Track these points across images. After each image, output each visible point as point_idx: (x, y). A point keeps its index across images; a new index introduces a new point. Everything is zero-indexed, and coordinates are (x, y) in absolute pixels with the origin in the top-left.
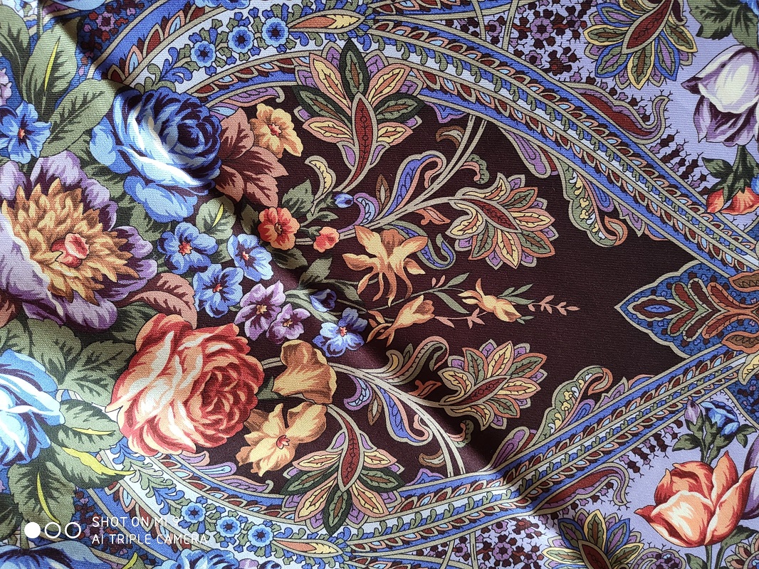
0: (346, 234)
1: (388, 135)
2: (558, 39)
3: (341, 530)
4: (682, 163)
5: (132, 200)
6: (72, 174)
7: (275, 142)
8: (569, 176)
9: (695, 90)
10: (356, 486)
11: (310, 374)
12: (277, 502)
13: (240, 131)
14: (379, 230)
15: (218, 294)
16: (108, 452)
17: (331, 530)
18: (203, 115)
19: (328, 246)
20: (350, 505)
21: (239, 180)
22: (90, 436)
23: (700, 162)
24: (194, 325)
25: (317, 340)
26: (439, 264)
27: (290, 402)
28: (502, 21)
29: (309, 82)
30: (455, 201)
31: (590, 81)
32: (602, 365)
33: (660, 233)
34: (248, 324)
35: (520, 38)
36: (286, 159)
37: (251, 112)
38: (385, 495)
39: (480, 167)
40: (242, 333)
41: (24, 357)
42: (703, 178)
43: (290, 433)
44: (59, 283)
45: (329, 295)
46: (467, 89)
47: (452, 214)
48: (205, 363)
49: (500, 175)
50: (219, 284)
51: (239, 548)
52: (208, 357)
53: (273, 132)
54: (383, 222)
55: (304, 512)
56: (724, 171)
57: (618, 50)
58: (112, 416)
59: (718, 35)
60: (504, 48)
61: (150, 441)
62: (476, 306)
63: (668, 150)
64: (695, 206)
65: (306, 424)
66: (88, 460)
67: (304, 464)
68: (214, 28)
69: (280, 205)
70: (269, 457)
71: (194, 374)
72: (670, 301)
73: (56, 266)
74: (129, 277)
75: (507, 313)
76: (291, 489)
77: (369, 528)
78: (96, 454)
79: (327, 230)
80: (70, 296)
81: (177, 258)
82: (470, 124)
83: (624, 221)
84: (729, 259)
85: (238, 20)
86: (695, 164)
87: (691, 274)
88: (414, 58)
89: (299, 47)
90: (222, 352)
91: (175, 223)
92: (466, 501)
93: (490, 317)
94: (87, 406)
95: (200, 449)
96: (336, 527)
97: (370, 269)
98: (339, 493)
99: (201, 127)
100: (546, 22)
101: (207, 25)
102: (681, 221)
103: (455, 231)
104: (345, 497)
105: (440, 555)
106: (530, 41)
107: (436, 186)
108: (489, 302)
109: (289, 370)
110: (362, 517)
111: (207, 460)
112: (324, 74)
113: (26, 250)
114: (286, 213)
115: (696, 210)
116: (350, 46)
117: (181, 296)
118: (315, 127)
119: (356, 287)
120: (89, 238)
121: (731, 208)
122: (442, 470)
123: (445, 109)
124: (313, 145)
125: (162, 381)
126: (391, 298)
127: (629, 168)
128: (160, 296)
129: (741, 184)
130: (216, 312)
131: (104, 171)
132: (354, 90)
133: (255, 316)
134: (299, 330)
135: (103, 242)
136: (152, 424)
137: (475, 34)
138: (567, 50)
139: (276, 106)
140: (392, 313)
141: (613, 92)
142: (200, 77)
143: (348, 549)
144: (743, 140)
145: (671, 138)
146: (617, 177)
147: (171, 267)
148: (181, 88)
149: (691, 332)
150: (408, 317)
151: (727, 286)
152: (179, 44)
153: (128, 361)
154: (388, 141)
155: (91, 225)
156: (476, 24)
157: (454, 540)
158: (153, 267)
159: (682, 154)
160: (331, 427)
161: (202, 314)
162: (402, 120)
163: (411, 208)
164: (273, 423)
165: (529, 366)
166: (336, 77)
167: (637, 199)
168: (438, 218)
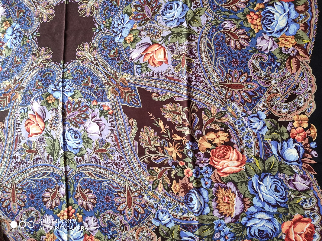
0: (177, 161)
1: (158, 170)
2: (118, 162)
3: (223, 110)
4: (112, 124)
5: (209, 198)
6: (216, 211)
7: (177, 186)
8: (132, 138)
9: (101, 134)
10: (213, 116)
11: (203, 144)
12: (230, 126)
13: (182, 193)
14: (171, 156)
15: (208, 171)
16: (252, 162)
17: (225, 112)
18: (186, 201)
19: (182, 162)
20: (217, 113)
21: (188, 186)
22: (253, 168)
23: (108, 121)
24: (216, 169)
25: (197, 148)
26: (166, 141)
27: (210, 142)
28: (125, 173)
29: (164, 189)
30: (154, 149)
31: (117, 151)
32: (152, 98)
33: (124, 115)
34: (207, 162)
35: (124, 168)
36: (178, 182)
37: (177, 194)
38: (210, 109)
39: (146, 151)
40: (209, 161)
41: (249, 190)
42: (110, 118)
43: (215, 137)
44: (233, 196)
45: (189, 154)
46: (139, 166)
47: (157, 147)
48: (220, 162)
49: (144, 148)
50: (206, 172)
51: (245, 124)
52: (218, 162)
53: (176, 188)
54: (170, 157)
55: (227, 119)
56: (106, 116)
57: (109, 152)
58: (244, 167)
59: (90, 139)
60: (128, 168)
61: (241, 158)
62: (165, 129)
63: (112, 128)
64: (115, 115)
65: (211, 136)
66: (258, 164)
67: (218, 128)
68: (173, 211)
69: (185, 176)
70: (223, 136)
71: (223, 161)
72: (131, 101)
73: (231, 200)
74: (221, 187)
75: (161, 123)
76: (225, 126)
77: (218, 106)
78: (255, 164)
79: (181, 165)
80: (233, 193)
81: (209, 182)
82: (143, 160)
83: (129, 122)
84: (116, 100)
85: (168, 208)
86: (110, 122)
87: (124, 103)
88: (144, 178)
89: (161, 196)
90: (215, 161)
91: (205, 189)
92: (197, 95)
93: (164, 125)
94: (247, 173)
95: (234, 148)
96: (223, 111)
97: (178, 152)
98: (218, 117)
99: (188, 199)
100: (118, 166)
101: (174, 212)
102: (119, 114)
103: (158, 145)
104: (217, 115)
105: (210, 89)
106: (123, 166)
107: (156, 155)
108: (162, 127)
109: (207, 148)
110: (218, 109)
111: (234, 145)
112: (160, 188)
113: (235, 207)
114: (185, 174)
115: (115, 114)
116: (153, 189)
117: (214, 176)
118: (169, 182)
119: (183, 151)
120: (222, 199)
121: (109, 109)
122: (196, 105)
123: (145, 166)
124: (172, 180)
125: (229, 166)
126: (179, 144)
127: (121, 131)
128: (218, 179)
129: (104, 111)
130: (211, 168)
131: (210, 207)
132: (158, 181)
134: (199, 153)
135: (220, 196)
136: (238, 160)
137: (131, 174)
138: (118, 159)
139: (173, 191)
140: (181, 141)
141: (115, 146)
142: (181, 206)
143: (226, 105)
144: (99, 118)
145: (110, 130)
146: (124, 131)
147: (212, 182)
148: (186, 208)
149: (132, 92)
150: (178, 138)
151: (120, 95)
152: (180, 214)
153: (232, 174)
154: (158, 169)
155: (220, 200)
156: (130, 176)
157: (205, 89)
158: (215, 185)
159: (110, 125)
160: (207, 132)
161: (214, 170)
162: (153, 170)
163: (163, 155)
164: (217, 141)
165: (165, 110)
166: (159, 186)
167: (124, 124)
168: (160, 149)
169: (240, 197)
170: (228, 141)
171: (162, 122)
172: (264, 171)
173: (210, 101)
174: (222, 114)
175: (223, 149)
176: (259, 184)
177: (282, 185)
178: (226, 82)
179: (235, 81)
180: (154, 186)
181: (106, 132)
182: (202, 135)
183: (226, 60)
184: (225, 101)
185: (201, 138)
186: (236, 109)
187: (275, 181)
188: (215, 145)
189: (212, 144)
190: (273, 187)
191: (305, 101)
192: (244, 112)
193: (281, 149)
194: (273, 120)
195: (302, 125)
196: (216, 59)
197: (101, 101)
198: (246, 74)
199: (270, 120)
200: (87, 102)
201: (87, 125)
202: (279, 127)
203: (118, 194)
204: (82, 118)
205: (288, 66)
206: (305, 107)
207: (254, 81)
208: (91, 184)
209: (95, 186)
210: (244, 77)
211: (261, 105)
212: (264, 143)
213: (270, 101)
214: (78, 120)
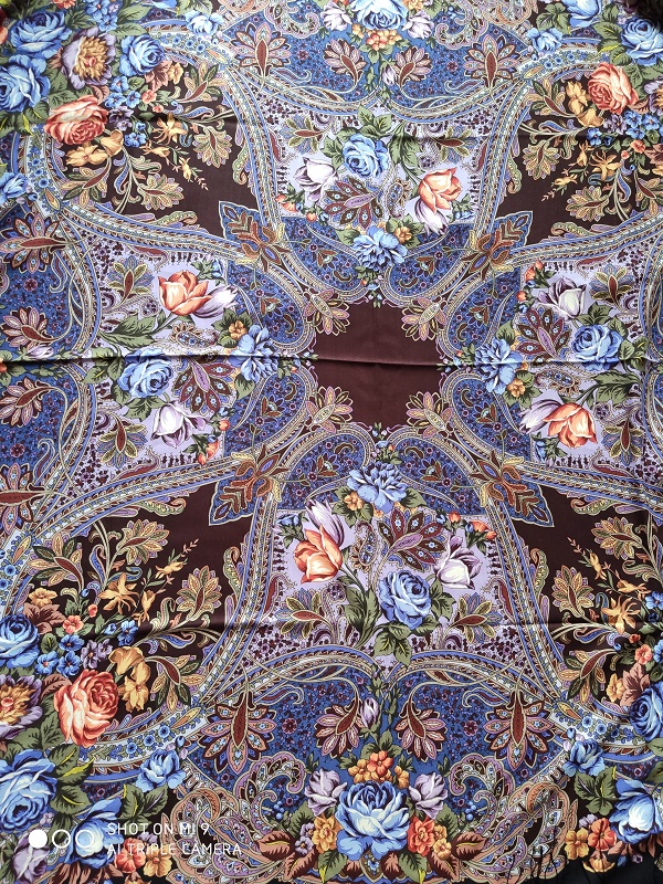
0: (97, 601)
1: (76, 559)
3: (192, 700)
4: (177, 460)
5: (14, 668)
7: (46, 601)
9: (157, 437)
10: (183, 679)
12: (159, 713)
13: (31, 610)
14: (107, 588)
15: (71, 666)
16: (80, 759)
17: (189, 703)
18: (15, 619)
19: (95, 612)
20: (186, 687)
21: (45, 624)
22: (69, 760)
23: (184, 454)
24: (71, 684)
25: (120, 644)
26: (138, 576)
27: (128, 673)
29: (36, 572)
30: (119, 552)
31: (118, 472)
32: (228, 547)
33: (194, 488)
34: (90, 664)
35: (82, 486)
36: (54, 601)
37: (29, 600)
38: (198, 671)
39: (115, 534)
40: (90, 669)
41: (23, 752)
42: (190, 457)
43: (138, 683)
44: (11, 720)
45: (111, 627)
46: (83, 518)
47: (123, 557)
48: (86, 692)
50: (68, 662)
51: (161, 744)
52: (85, 689)
53: (42, 598)
54: (105, 585)
55: (172, 707)
56: (195, 449)
58: (70, 742)
59: (148, 414)
60: (81, 495)
61: (89, 737)
62: (165, 575)
63: (168, 462)
64: (196, 468)
65: (142, 674)
66: (75, 770)
67: (155, 689)
69: (67, 617)
70: (139, 699)
71: (86, 698)
72: (224, 504)
73: (6, 716)
74: (33, 693)
75: (177, 567)
76: (159, 703)
77: (202, 689)
78: (76, 765)
79: (90, 608)
80: (19, 719)
81: (46, 670)
82: (96, 526)
83: (179, 498)
84: (228, 470)
86: (182, 456)
87: (221, 488)
88: (58, 529)
89: (22, 566)
90: (88, 682)
91: (36, 661)
93: (173, 574)
94: (58, 748)
95: (110, 720)
96: (190, 700)
97: (117, 603)
98: (179, 688)
100: (85, 473)
102: (197, 477)
103: (130, 561)
104: (183, 687)
105: (240, 673)
107: (108, 555)
108: (168, 569)
109: (118, 663)
110: (196, 688)
111: (117, 722)
112: (38, 564)
114: (71, 617)
115: (198, 469)
116: (35, 548)
117: (57, 680)
118: (52, 582)
119: (118, 614)
120: (10, 695)
121: (209, 455)
122: (211, 642)
123: (84, 531)
124: (57, 588)
125: (76, 711)
126: (135, 604)
127: (160, 481)
128: (51, 688)
129: (205, 446)
130: (75, 672)
132: (51, 558)
133: (91, 660)
134: (110, 648)
135: (15, 692)
136: (86, 729)
139: (34, 590)
140: (140, 608)
141: (130, 467)
143: (202, 705)
144: (190, 433)
145: (165, 458)
146: (160, 488)
147: (45, 675)
149: (243, 505)
150: (147, 604)
151: (237, 479)
153: (58, 717)
154: (78, 559)
155: (7, 691)
157: (240, 662)
158: (39, 682)
160: (152, 667)
161: (70, 678)
162: (75, 549)
163: (108, 570)
164: (129, 685)
165: (205, 575)
166: (42, 561)
167: (174, 487)
168: (120, 563)
169: (9, 733)
170: (128, 709)
171: (179, 569)
172: (60, 784)
173: (214, 671)
174: (185, 696)
175: (111, 698)
176: (33, 774)
177: (28, 820)
178: (251, 706)
179: (251, 724)
180: (43, 552)
181: (160, 449)
182: (146, 654)
183: (296, 707)
184: (212, 703)
185: (140, 652)
186: (194, 726)
187: (37, 805)
188: (121, 682)
189: (124, 675)
190: (24, 803)
191: (200, 870)
192: (186, 743)
193: (103, 820)
194: (165, 803)
195: (150, 863)
196: (301, 686)
197: (227, 439)
198: (264, 748)
199: (166, 796)
200: (226, 409)
201: (179, 408)
202: (148, 815)
203: (26, 472)
204: (194, 398)
205: (275, 836)
206: (188, 869)
207: (248, 764)
208: (51, 415)
209: (47, 423)
210: (259, 744)
211: (197, 779)
212: (119, 784)
213: (203, 797)
214: (189, 389)
